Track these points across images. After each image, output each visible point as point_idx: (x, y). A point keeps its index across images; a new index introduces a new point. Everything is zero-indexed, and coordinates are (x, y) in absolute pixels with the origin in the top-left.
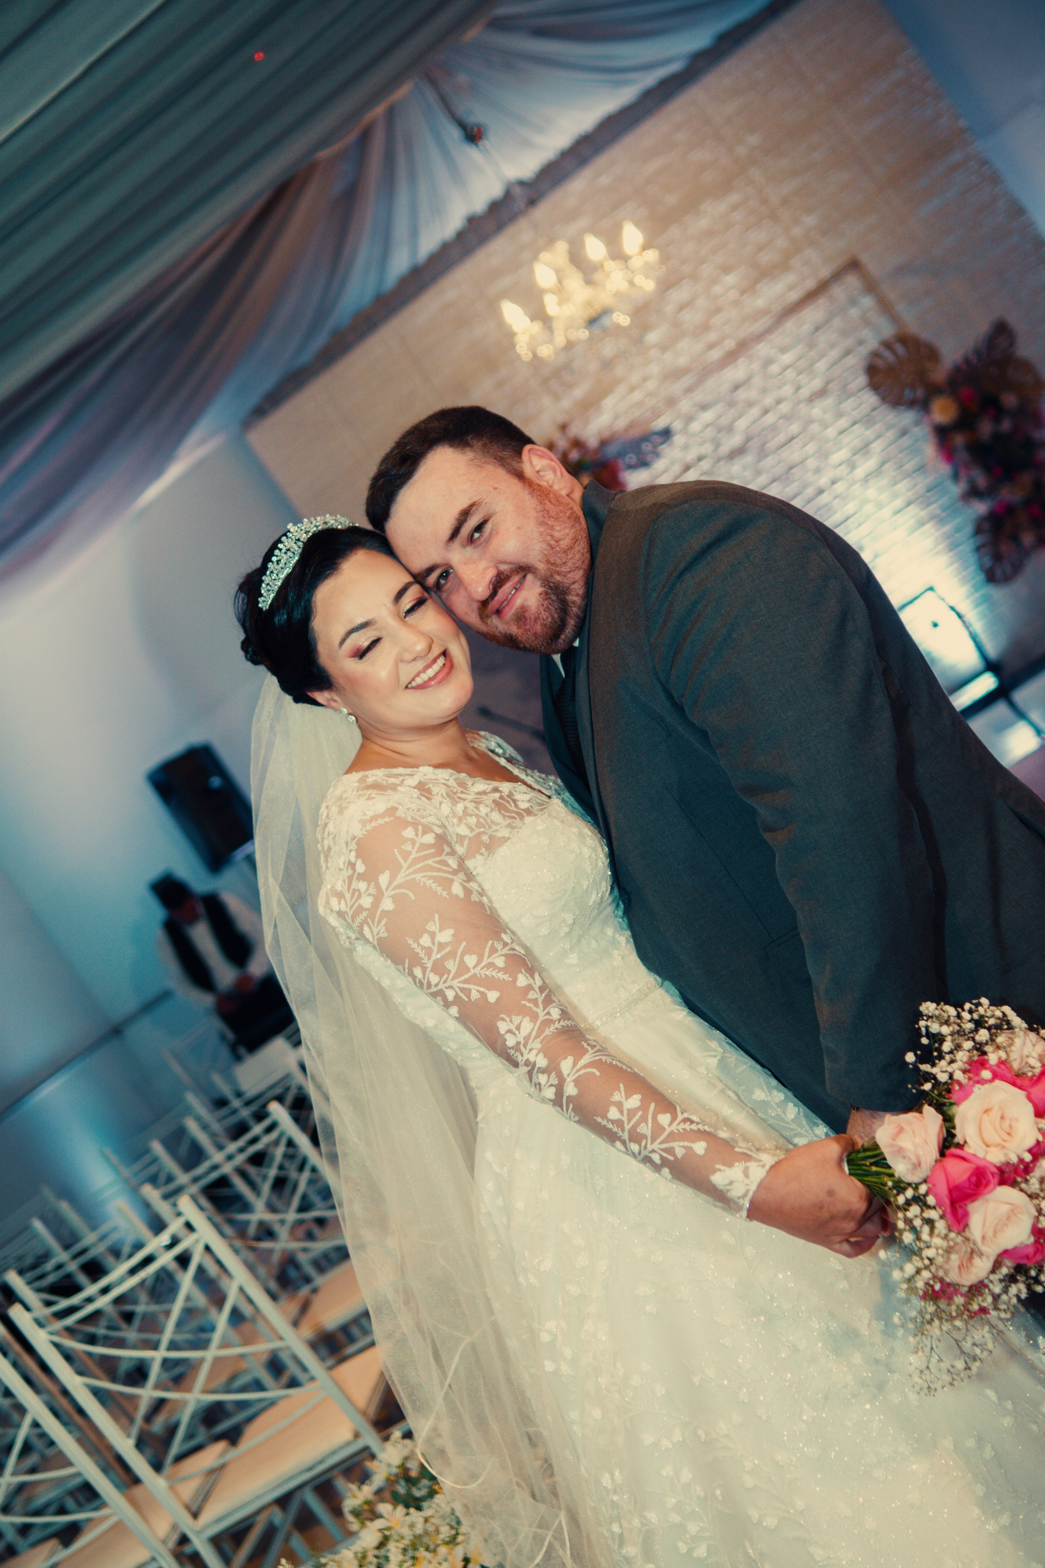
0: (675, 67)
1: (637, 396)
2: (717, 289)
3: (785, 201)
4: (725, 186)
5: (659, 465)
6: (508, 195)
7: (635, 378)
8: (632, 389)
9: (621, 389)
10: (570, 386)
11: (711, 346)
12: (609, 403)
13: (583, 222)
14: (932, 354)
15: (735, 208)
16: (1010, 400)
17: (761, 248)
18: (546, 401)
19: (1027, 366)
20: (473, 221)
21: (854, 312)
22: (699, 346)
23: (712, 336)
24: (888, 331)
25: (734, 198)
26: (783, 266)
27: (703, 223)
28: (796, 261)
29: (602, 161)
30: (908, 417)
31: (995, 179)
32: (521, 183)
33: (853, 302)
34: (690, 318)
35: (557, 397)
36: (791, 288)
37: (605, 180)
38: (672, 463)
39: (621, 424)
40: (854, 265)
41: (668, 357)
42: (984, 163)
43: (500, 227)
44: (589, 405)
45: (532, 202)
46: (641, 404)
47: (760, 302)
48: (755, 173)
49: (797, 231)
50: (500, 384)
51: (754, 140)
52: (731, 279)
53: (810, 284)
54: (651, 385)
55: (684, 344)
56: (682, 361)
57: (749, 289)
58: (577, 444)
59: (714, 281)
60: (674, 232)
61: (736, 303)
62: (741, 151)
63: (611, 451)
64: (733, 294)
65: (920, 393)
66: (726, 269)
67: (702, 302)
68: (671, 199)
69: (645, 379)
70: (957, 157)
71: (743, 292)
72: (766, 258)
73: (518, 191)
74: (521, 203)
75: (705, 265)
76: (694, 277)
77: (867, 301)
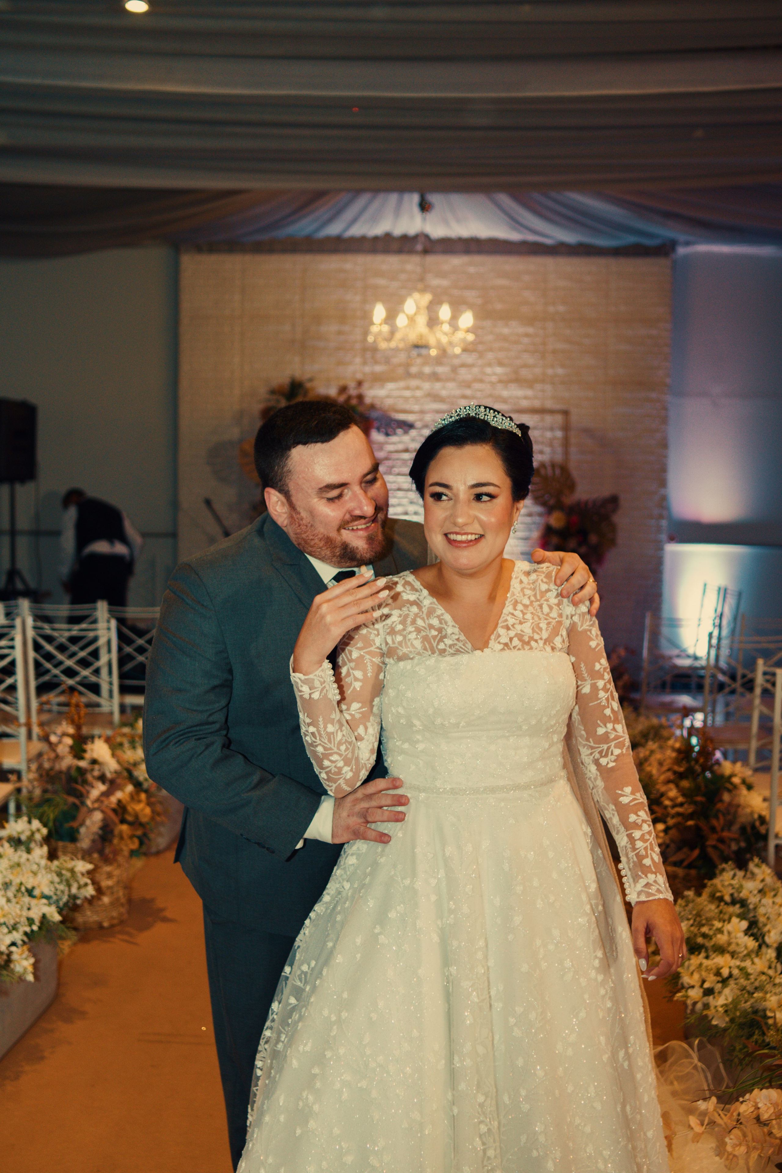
0: (548, 241)
1: (407, 393)
2: (488, 370)
3: (554, 352)
4: (530, 321)
5: (394, 439)
6: (416, 237)
7: (414, 383)
8: (407, 388)
9: (402, 384)
10: (376, 362)
11: (464, 397)
12: (390, 386)
13: (445, 283)
14: (572, 487)
15: (527, 335)
16: (593, 539)
17: (525, 366)
18: (358, 360)
19: (613, 528)
20: (388, 236)
21: (549, 434)
22: (458, 392)
23: (468, 392)
24: (559, 458)
25: (530, 330)
26: (529, 383)
27: (506, 331)
28: (538, 386)
29: (478, 259)
30: (538, 509)
31: (665, 420)
32: (427, 237)
33: (552, 429)
34: (464, 374)
35: (365, 363)
36: (526, 398)
37: (472, 270)
38: (400, 442)
39: (389, 402)
40: (566, 413)
41: (438, 385)
42: (665, 409)
43: (400, 251)
44: (379, 379)
45: (426, 252)
46: (406, 399)
47: (505, 393)
48: (550, 325)
49: (550, 371)
50: (340, 333)
51: (561, 308)
52: (499, 370)
53: (537, 404)
54: (418, 393)
55: (451, 385)
56: (444, 393)
57: (505, 382)
58: (360, 397)
59: (490, 365)
60: (488, 323)
61: (492, 384)
62: (551, 309)
63: (374, 414)
64: (494, 379)
65: (552, 502)
66: (500, 364)
67: (476, 370)
68: (499, 306)
69: (418, 388)
70: (654, 395)
71: (500, 381)
72: (524, 373)
73: (422, 239)
74: (419, 247)
75: (491, 353)
76: (481, 355)
77: (559, 434)
